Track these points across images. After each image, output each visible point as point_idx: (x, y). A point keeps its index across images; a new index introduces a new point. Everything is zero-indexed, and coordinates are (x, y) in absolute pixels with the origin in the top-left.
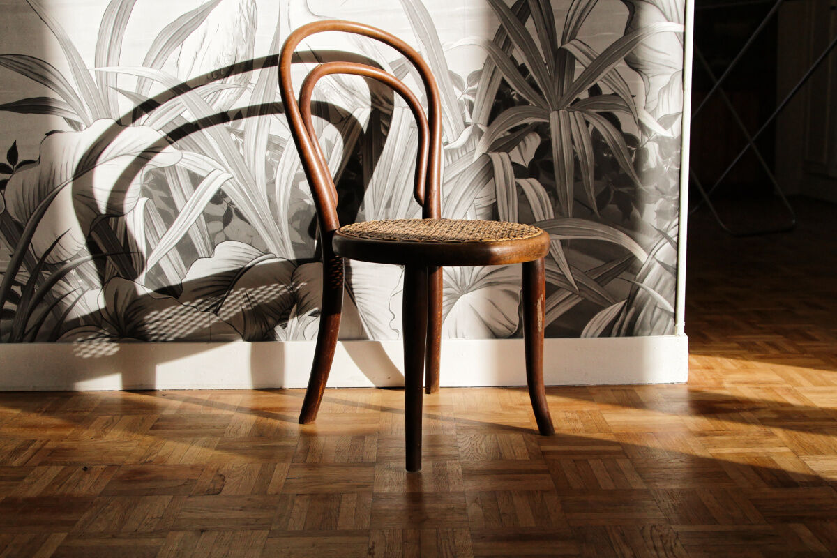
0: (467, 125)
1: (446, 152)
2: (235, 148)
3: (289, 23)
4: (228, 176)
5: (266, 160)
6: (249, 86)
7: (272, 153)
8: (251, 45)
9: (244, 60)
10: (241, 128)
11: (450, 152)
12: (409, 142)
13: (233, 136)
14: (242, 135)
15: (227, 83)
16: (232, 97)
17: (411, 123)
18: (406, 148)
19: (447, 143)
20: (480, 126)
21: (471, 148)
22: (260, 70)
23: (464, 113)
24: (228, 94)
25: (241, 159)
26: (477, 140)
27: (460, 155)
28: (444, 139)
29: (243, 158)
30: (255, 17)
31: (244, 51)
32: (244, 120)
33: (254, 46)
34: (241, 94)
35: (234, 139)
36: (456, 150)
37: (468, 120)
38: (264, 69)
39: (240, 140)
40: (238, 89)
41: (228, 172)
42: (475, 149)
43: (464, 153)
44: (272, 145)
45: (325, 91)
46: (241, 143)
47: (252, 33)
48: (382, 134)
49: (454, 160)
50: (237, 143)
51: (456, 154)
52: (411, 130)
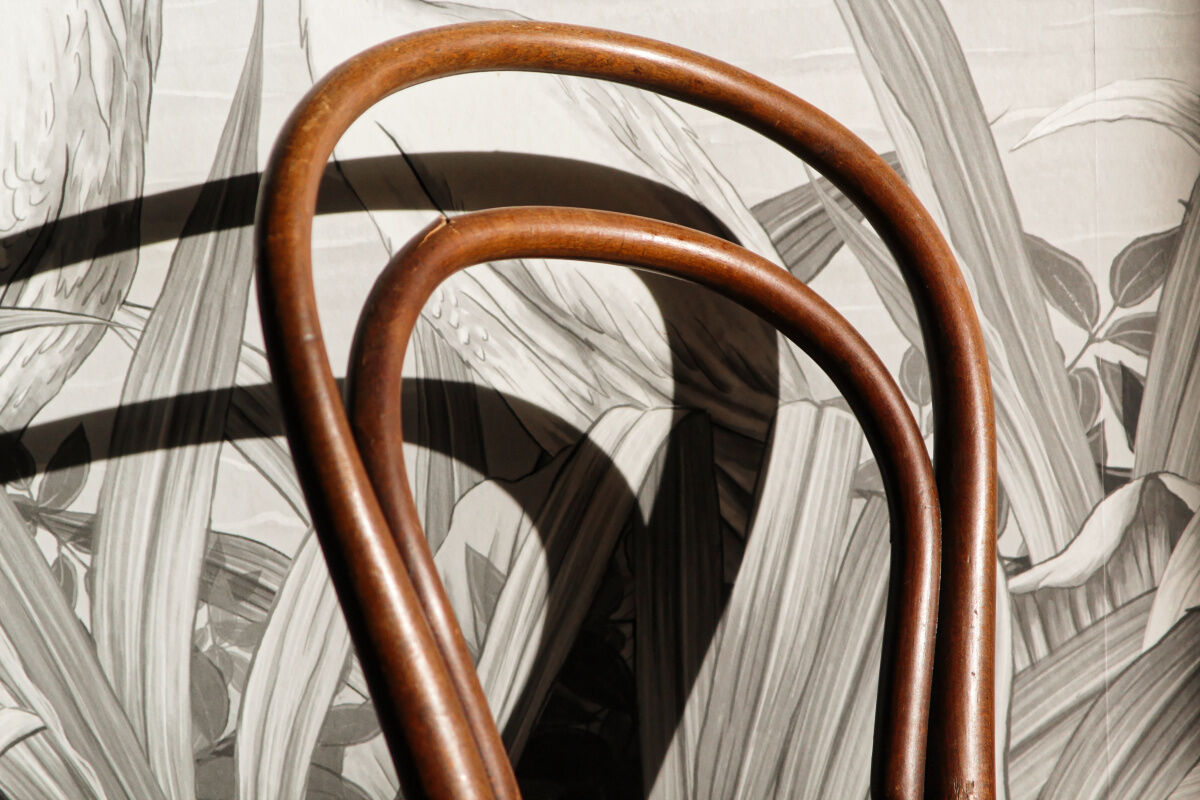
0: (1111, 481)
1: (1018, 600)
2: (57, 597)
3: (304, 36)
4: (27, 722)
5: (195, 650)
6: (119, 316)
7: (221, 615)
8: (133, 137)
9: (100, 202)
10: (83, 503)
11: (1039, 605)
12: (848, 560)
13: (45, 539)
14: (85, 534)
15: (25, 302)
16: (43, 367)
17: (856, 474)
18: (834, 586)
19: (1023, 564)
20: (1172, 484)
21: (1135, 586)
22: (170, 245)
23: (1100, 427)
24: (28, 351)
25: (82, 646)
26: (1158, 549)
27: (1086, 620)
28: (1008, 547)
29: (90, 639)
30: (152, 14)
31: (102, 163)
32: (97, 469)
33: (144, 138)
34: (83, 353)
35: (51, 556)
36: (1069, 591)
37: (1119, 455)
38: (189, 241)
39: (79, 559)
40: (72, 330)
41: (23, 703)
42: (1154, 589)
43: (1103, 609)
44: (222, 581)
45: (463, 336)
46: (81, 572)
47: (137, 83)
48: (724, 522)
49: (1057, 640)
50: (62, 572)
51: (1066, 615)
52: (859, 504)
